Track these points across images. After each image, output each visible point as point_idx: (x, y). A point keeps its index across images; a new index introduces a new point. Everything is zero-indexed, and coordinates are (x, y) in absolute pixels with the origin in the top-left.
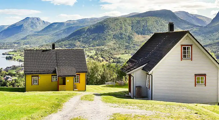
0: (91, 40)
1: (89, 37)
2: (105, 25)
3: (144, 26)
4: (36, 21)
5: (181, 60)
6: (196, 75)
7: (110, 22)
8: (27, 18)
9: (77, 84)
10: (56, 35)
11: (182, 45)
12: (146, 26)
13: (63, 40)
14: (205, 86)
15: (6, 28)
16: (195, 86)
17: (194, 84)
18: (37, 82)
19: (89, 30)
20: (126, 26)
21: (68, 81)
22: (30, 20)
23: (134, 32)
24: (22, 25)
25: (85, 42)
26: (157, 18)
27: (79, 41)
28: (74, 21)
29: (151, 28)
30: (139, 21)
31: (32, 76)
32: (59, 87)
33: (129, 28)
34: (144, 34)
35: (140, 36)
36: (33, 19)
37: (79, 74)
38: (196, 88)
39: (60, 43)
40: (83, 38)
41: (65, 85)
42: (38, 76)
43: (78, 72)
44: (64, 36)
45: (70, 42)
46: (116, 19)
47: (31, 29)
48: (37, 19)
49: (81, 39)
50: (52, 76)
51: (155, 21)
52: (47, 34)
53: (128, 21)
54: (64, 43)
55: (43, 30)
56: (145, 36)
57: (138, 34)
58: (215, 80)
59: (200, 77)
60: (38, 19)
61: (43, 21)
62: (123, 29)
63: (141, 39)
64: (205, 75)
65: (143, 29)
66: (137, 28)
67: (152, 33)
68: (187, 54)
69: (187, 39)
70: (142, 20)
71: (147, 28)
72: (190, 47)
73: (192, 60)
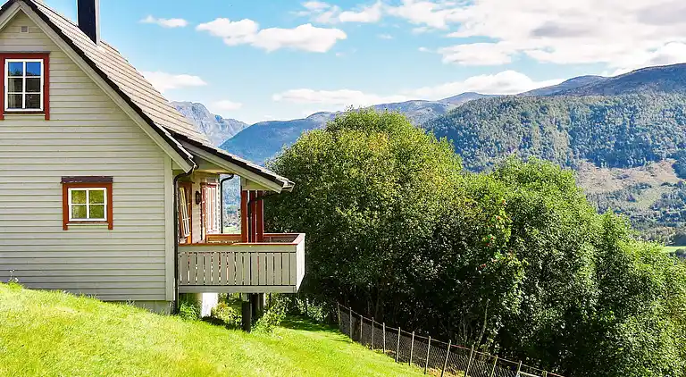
2: (459, 128)
3: (622, 128)
4: (190, 117)
6: (67, 182)
7: (483, 116)
12: (631, 131)
14: (111, 227)
16: (65, 228)
17: (61, 217)
20: (547, 130)
23: (580, 157)
26: (676, 96)
29: (652, 137)
30: (603, 110)
33: (561, 140)
34: (623, 163)
35: (605, 171)
38: (66, 235)
46: (507, 104)
48: (193, 109)
51: (671, 110)
53: (554, 112)
56: (628, 171)
57: (598, 165)
59: (87, 189)
60: (195, 109)
61: (218, 119)
62: (536, 146)
63: (610, 182)
64: (107, 182)
65: (616, 144)
66: (594, 138)
67: (658, 159)
68: (24, 93)
69: (24, 29)
70: (615, 107)
71: (635, 137)
72: (41, 61)
73: (47, 118)
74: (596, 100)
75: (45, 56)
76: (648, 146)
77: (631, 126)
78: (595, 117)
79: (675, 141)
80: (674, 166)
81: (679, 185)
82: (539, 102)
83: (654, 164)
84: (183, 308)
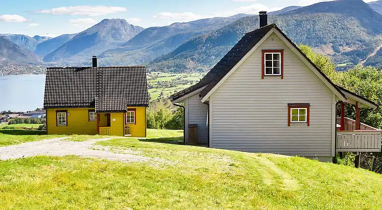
0: (213, 57)
1: (210, 53)
2: (237, 30)
3: (309, 30)
4: (120, 25)
5: (263, 78)
6: (290, 106)
7: (248, 24)
8: (105, 21)
9: (131, 126)
10: (153, 50)
11: (263, 51)
12: (313, 31)
13: (165, 58)
14: (308, 125)
15: (71, 37)
16: (289, 125)
17: (287, 121)
18: (65, 121)
19: (209, 40)
21: (114, 120)
22: (110, 24)
24: (97, 33)
25: (202, 62)
26: (334, 15)
27: (193, 59)
28: (184, 23)
29: (323, 34)
30: (301, 22)
31: (57, 111)
32: (100, 130)
34: (310, 45)
36: (114, 21)
37: (135, 110)
38: (289, 128)
39: (160, 64)
40: (200, 54)
41: (110, 126)
42: (66, 111)
43: (132, 105)
44: (167, 51)
45: (177, 61)
47: (112, 40)
48: (121, 22)
49: (196, 56)
50: (89, 111)
51: (331, 21)
52: (139, 48)
53: (280, 23)
54: (165, 63)
55: (130, 41)
58: (327, 115)
59: (299, 109)
60: (123, 22)
61: (132, 25)
64: (307, 106)
65: (307, 37)
66: (297, 34)
67: (325, 43)
68: (273, 67)
69: (273, 40)
70: (306, 20)
71: (315, 33)
72: (280, 53)
73: (282, 78)
74: (298, 17)
75: (282, 51)
76: (321, 38)
77: (313, 28)
78: (297, 25)
79: (333, 35)
80: (332, 47)
81: (334, 55)
82: (273, 18)
83: (323, 46)
84: (339, 160)
